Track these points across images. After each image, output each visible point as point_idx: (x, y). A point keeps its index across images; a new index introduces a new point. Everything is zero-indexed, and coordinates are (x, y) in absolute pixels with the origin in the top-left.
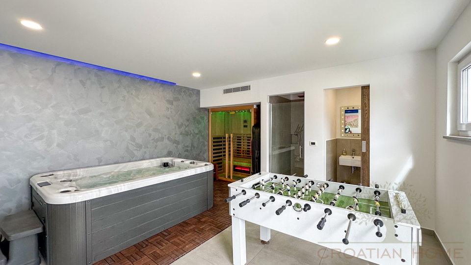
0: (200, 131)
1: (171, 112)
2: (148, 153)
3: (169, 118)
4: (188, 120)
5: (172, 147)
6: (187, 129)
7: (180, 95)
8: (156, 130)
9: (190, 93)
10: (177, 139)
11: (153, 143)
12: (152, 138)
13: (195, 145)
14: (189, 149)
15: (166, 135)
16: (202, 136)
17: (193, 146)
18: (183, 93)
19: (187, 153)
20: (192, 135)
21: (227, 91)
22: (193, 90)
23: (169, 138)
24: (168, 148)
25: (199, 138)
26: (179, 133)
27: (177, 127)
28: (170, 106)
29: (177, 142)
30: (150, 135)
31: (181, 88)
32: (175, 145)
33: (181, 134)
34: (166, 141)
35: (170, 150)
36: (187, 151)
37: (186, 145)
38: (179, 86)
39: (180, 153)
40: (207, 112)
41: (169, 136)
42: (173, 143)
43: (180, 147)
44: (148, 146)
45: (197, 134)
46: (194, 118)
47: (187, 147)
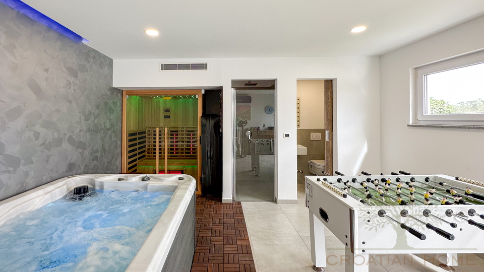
0: (112, 125)
1: (75, 90)
2: (32, 174)
3: (70, 102)
4: (98, 107)
5: (74, 155)
6: (96, 121)
7: (88, 62)
8: (48, 125)
9: (101, 61)
10: (83, 140)
11: (42, 152)
12: (41, 141)
13: (107, 148)
14: (99, 154)
15: (65, 134)
16: (114, 132)
17: (104, 149)
18: (92, 60)
19: (96, 162)
20: (102, 132)
21: (166, 67)
22: (105, 57)
23: (71, 140)
24: (69, 159)
25: (110, 136)
26: (85, 129)
27: (83, 118)
28: (73, 79)
29: (81, 146)
30: (37, 135)
31: (89, 51)
32: (80, 150)
33: (89, 130)
34: (66, 145)
35: (72, 161)
36: (96, 158)
37: (95, 148)
38: (85, 47)
39: (86, 165)
40: (120, 95)
41: (70, 136)
42: (78, 148)
43: (87, 153)
44: (33, 159)
45: (109, 129)
46: (106, 104)
47: (96, 151)
